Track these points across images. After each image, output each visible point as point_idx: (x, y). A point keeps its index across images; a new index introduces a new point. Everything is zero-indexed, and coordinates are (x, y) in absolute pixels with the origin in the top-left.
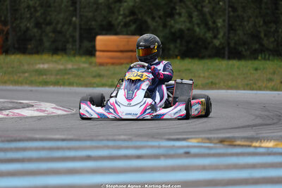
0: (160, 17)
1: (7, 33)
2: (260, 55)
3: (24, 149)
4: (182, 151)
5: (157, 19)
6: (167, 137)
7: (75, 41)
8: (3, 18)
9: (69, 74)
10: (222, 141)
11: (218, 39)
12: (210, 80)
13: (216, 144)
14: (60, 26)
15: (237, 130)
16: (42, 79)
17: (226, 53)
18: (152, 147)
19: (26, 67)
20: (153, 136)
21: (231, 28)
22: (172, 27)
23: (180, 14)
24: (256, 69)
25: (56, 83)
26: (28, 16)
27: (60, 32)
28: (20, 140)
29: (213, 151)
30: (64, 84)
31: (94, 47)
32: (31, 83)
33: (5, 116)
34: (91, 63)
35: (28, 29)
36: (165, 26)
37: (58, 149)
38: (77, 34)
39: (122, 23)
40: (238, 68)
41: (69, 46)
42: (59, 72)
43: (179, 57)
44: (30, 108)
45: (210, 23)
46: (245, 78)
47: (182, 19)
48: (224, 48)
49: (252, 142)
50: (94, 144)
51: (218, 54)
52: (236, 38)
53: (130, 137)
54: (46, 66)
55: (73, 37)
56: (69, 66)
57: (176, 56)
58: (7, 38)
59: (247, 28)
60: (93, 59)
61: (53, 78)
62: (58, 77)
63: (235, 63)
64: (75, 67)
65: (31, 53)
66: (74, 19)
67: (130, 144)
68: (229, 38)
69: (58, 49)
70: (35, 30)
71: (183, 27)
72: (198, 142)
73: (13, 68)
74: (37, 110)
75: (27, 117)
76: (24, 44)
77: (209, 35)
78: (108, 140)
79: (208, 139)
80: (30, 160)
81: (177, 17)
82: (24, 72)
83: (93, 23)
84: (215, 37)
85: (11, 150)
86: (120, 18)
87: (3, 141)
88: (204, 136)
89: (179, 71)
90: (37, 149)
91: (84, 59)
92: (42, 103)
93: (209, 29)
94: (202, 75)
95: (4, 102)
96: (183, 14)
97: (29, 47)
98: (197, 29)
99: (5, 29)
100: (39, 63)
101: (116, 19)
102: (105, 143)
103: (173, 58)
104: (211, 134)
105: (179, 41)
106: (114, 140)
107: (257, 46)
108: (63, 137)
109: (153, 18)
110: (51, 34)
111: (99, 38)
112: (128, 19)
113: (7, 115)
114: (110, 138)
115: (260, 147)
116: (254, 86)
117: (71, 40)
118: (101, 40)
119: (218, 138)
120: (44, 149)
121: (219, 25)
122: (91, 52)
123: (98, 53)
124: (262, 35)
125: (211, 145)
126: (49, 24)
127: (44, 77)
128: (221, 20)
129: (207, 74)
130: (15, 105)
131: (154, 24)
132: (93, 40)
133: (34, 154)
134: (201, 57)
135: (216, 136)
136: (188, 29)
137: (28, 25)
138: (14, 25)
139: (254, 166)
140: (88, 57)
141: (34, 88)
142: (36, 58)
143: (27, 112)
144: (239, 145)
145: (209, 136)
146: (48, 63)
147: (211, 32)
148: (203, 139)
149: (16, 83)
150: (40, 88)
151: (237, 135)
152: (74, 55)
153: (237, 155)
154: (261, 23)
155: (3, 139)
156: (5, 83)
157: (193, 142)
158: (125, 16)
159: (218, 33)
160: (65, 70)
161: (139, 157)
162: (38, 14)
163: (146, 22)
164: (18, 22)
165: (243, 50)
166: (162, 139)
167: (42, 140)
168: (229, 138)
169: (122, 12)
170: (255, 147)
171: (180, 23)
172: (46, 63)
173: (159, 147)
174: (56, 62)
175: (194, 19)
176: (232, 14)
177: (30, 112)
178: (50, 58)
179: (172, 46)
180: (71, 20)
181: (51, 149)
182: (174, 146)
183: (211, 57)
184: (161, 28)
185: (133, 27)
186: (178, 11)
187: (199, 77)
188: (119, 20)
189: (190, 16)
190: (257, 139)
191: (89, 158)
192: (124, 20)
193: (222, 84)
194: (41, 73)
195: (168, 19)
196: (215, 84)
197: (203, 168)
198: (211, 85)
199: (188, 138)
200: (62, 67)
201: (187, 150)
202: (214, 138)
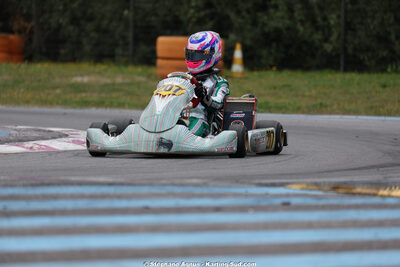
0: (248, 11)
1: (31, 32)
2: (389, 66)
3: (56, 197)
4: (278, 201)
5: (244, 13)
6: (257, 181)
7: (127, 44)
8: (25, 11)
9: (118, 90)
10: (335, 188)
11: (331, 43)
12: (319, 101)
13: (326, 191)
14: (105, 22)
15: (357, 172)
16: (79, 98)
17: (342, 63)
18: (236, 195)
19: (57, 80)
20: (238, 180)
21: (349, 27)
22: (264, 25)
23: (276, 7)
24: (384, 86)
25: (100, 104)
26: (61, 7)
27: (106, 31)
28: (49, 184)
29: (322, 202)
30: (111, 105)
31: (154, 52)
32: (65, 103)
33: (28, 150)
34: (149, 76)
35: (60, 27)
36: (255, 23)
38: (130, 35)
39: (194, 20)
40: (358, 84)
41: (119, 51)
42: (105, 88)
43: (274, 68)
44: (64, 139)
45: (319, 19)
46: (368, 98)
47: (279, 14)
48: (338, 56)
49: (378, 189)
50: (155, 190)
51: (331, 63)
52: (356, 42)
53: (205, 181)
54: (86, 79)
55: (124, 38)
56: (119, 80)
57: (271, 67)
58: (30, 40)
59: (372, 27)
60: (153, 70)
61: (95, 97)
62: (103, 95)
63: (355, 77)
64: (127, 80)
65: (65, 60)
66: (126, 12)
67: (205, 190)
68: (345, 41)
69: (103, 55)
70: (71, 28)
71: (280, 25)
72: (302, 189)
73: (40, 81)
74: (73, 142)
75: (59, 152)
76: (51, 47)
77: (318, 37)
78: (174, 185)
79: (316, 184)
80: (63, 213)
81: (272, 11)
82: (55, 88)
83: (153, 18)
84: (326, 40)
85: (37, 198)
86: (192, 11)
87: (25, 186)
88: (309, 180)
89: (275, 88)
90: (73, 197)
91: (139, 69)
92: (80, 132)
93: (317, 29)
94: (307, 93)
95: (27, 130)
96: (280, 7)
97: (62, 51)
98: (301, 29)
99: (29, 26)
100: (76, 75)
101: (186, 13)
102: (170, 189)
103: (267, 69)
104: (319, 177)
105: (274, 45)
106: (182, 185)
107: (385, 53)
108: (110, 180)
109: (239, 12)
110: (93, 34)
111: (161, 40)
112: (202, 13)
113: (31, 148)
114: (177, 181)
115: (389, 196)
116: (381, 110)
117: (121, 42)
118: (164, 43)
119: (330, 183)
120: (82, 196)
121: (332, 22)
122: (150, 60)
123: (159, 62)
124: (393, 37)
125: (320, 193)
126: (91, 19)
127: (83, 95)
128: (334, 16)
129: (314, 92)
130: (42, 134)
131: (240, 20)
132: (153, 42)
133: (69, 204)
134: (306, 69)
135: (326, 180)
136: (288, 29)
137: (61, 21)
138: (41, 20)
139: (381, 224)
140: (145, 67)
141: (70, 111)
142: (71, 67)
143: (58, 145)
144: (360, 194)
145: (318, 180)
146: (88, 74)
147: (320, 32)
148: (308, 184)
149: (44, 103)
150: (78, 111)
151: (356, 179)
152: (126, 64)
153: (357, 207)
154: (392, 20)
155: (25, 182)
156: (27, 102)
157: (294, 189)
158: (198, 9)
159: (330, 34)
160: (114, 84)
161: (217, 209)
162: (75, 5)
163: (228, 17)
164: (46, 16)
165: (366, 58)
166: (250, 184)
167: (80, 184)
168: (345, 183)
169: (193, 4)
170: (383, 196)
171: (276, 20)
172: (86, 75)
173: (247, 196)
174: (100, 73)
175: (296, 14)
176: (349, 6)
177: (63, 143)
178: (92, 68)
179: (264, 52)
180: (122, 14)
181: (93, 197)
182: (267, 194)
183: (320, 67)
184: (249, 27)
185: (211, 24)
186: (273, 2)
187: (304, 96)
188: (189, 15)
189: (291, 10)
190: (385, 185)
191: (146, 210)
192: (196, 15)
193: (335, 107)
194: (78, 88)
195: (260, 14)
196: (326, 106)
197: (309, 226)
198: (320, 108)
199: (288, 184)
200: (109, 81)
201: (286, 200)
202: (324, 183)
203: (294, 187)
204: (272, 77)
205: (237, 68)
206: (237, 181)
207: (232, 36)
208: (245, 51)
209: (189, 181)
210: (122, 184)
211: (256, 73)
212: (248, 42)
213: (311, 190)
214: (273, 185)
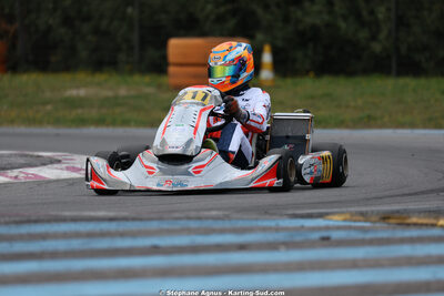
0: (278, 6)
1: (15, 36)
3: (44, 237)
4: (316, 236)
5: (273, 8)
6: (290, 212)
7: (132, 48)
8: (7, 11)
10: (385, 218)
11: (379, 41)
12: (367, 113)
13: (375, 222)
14: (105, 22)
15: (413, 198)
16: (74, 115)
17: (394, 65)
18: (265, 229)
19: (48, 95)
20: (267, 211)
21: (401, 22)
22: (298, 21)
25: (100, 122)
26: (51, 6)
27: (105, 34)
28: (36, 221)
29: (369, 236)
30: (114, 123)
31: (165, 57)
32: (57, 122)
33: (12, 180)
34: (159, 86)
35: (49, 29)
36: (286, 19)
37: (103, 235)
38: (135, 38)
39: (213, 17)
40: (414, 90)
41: (122, 57)
42: (105, 102)
43: (312, 74)
44: (55, 166)
45: (365, 13)
46: (426, 108)
47: (316, 8)
48: (389, 57)
49: (437, 218)
50: (165, 225)
51: (380, 66)
52: (410, 39)
53: (226, 213)
54: (82, 92)
55: (128, 41)
56: (123, 92)
57: (307, 73)
58: (14, 45)
59: (429, 21)
60: (164, 80)
61: (94, 113)
62: (104, 111)
63: (410, 82)
64: (133, 93)
65: (56, 70)
66: (130, 10)
67: (227, 224)
68: (397, 39)
69: (103, 62)
70: (62, 30)
71: (318, 21)
72: (345, 220)
73: (26, 95)
74: (68, 169)
75: (49, 181)
76: (43, 56)
77: (363, 34)
78: (189, 218)
79: (362, 214)
80: (54, 255)
81: (307, 4)
82: (45, 103)
83: (163, 16)
84: (374, 38)
86: (209, 7)
87: (7, 223)
88: (353, 209)
89: (313, 98)
90: (65, 236)
91: (147, 79)
92: (75, 157)
93: (363, 25)
94: (352, 104)
95: (10, 156)
97: (53, 59)
98: (342, 25)
99: (12, 29)
100: (71, 88)
101: (203, 9)
102: (183, 224)
103: (302, 76)
104: (366, 205)
105: (311, 45)
106: (200, 218)
108: (111, 214)
109: (267, 7)
110: (90, 37)
111: (174, 43)
112: (222, 9)
113: (16, 177)
114: (193, 214)
116: (442, 122)
117: (124, 46)
118: (177, 46)
119: (378, 213)
120: (77, 235)
121: (380, 16)
122: (160, 66)
123: (172, 69)
125: (367, 224)
126: (87, 19)
127: (80, 111)
128: (383, 9)
129: (360, 102)
130: (29, 160)
131: (269, 17)
132: (164, 46)
133: (61, 245)
134: (351, 73)
135: (373, 208)
136: (328, 25)
137: (51, 21)
140: (154, 76)
141: (63, 131)
142: (65, 78)
143: (49, 173)
144: (415, 224)
145: (364, 209)
147: (366, 29)
148: (352, 214)
149: (31, 122)
151: (411, 206)
152: (131, 73)
153: (412, 241)
155: (7, 219)
156: (12, 122)
157: (336, 220)
158: (217, 4)
159: (379, 31)
160: (116, 98)
161: (242, 247)
163: (253, 13)
165: (423, 59)
166: (281, 215)
167: (74, 220)
168: (398, 212)
171: (313, 15)
172: (82, 87)
173: (277, 229)
174: (99, 84)
175: (337, 8)
177: (55, 171)
178: (90, 78)
179: (299, 55)
180: (125, 12)
181: (90, 235)
183: (367, 72)
184: (279, 24)
185: (231, 23)
187: (347, 107)
188: (207, 12)
189: (330, 3)
191: (155, 250)
192: (216, 11)
193: (386, 119)
194: (73, 103)
195: (292, 9)
196: (375, 119)
197: (354, 265)
198: (368, 122)
199: (327, 214)
200: (110, 94)
201: (325, 234)
202: (372, 212)
203: (336, 217)
204: (310, 85)
205: (266, 74)
206: (266, 213)
207: (260, 37)
208: (275, 53)
209: (206, 213)
210: (125, 219)
211: (289, 81)
212: (280, 43)
213: (355, 221)
214: (310, 216)
